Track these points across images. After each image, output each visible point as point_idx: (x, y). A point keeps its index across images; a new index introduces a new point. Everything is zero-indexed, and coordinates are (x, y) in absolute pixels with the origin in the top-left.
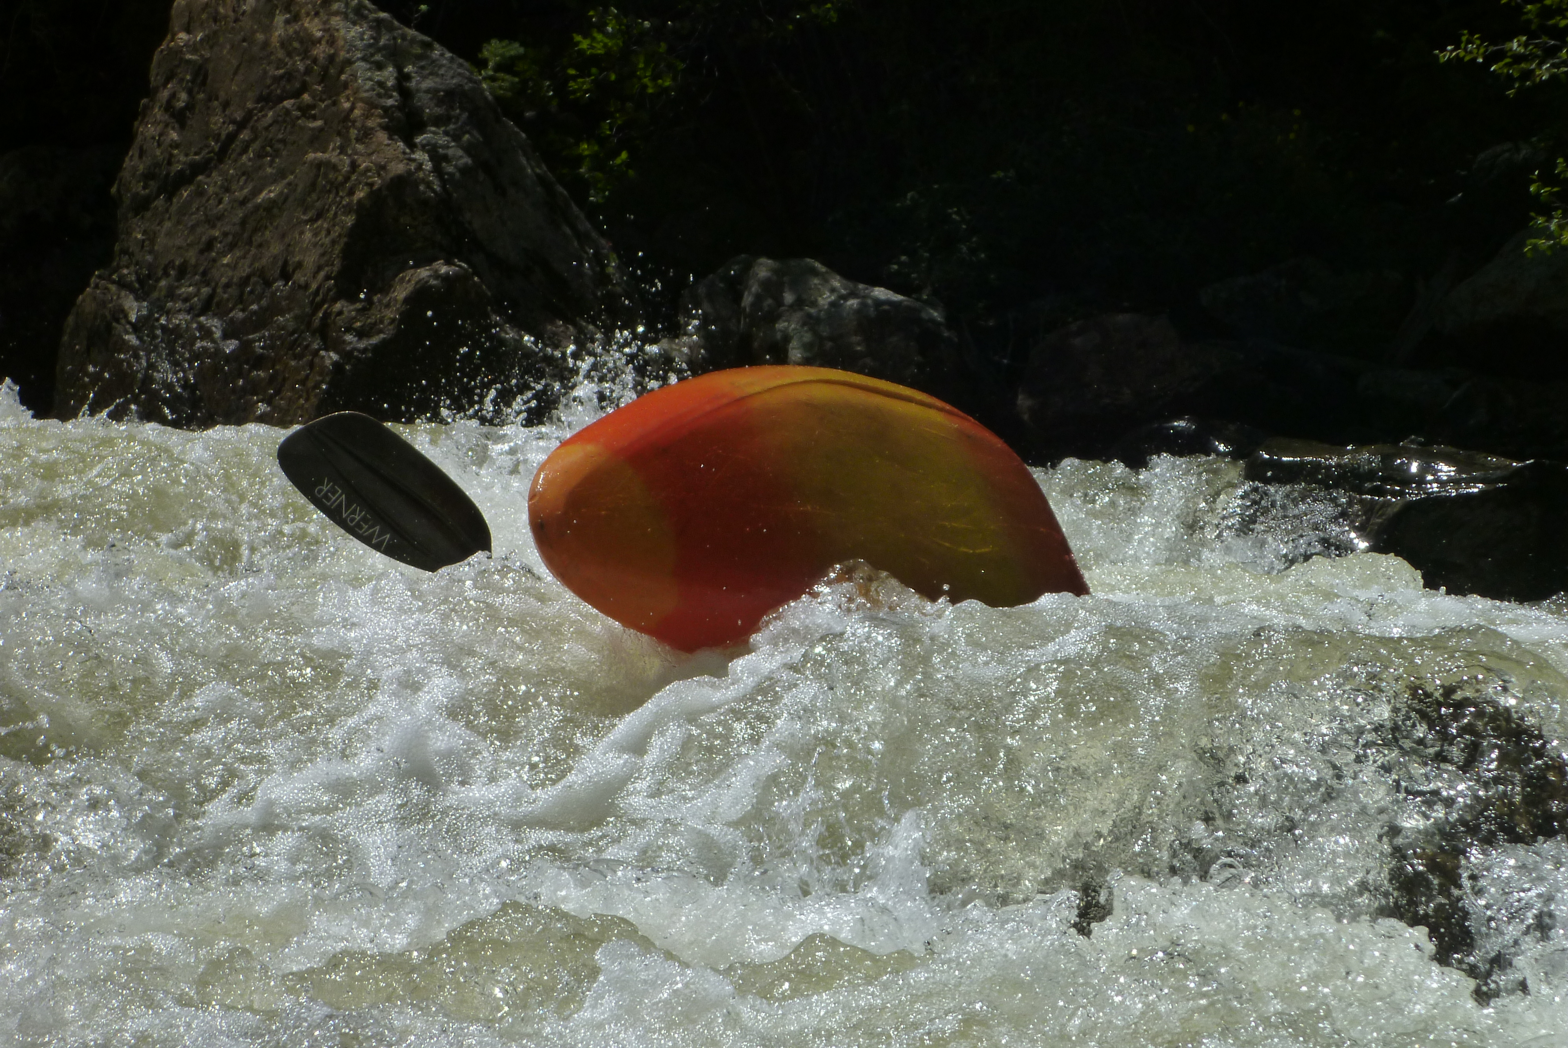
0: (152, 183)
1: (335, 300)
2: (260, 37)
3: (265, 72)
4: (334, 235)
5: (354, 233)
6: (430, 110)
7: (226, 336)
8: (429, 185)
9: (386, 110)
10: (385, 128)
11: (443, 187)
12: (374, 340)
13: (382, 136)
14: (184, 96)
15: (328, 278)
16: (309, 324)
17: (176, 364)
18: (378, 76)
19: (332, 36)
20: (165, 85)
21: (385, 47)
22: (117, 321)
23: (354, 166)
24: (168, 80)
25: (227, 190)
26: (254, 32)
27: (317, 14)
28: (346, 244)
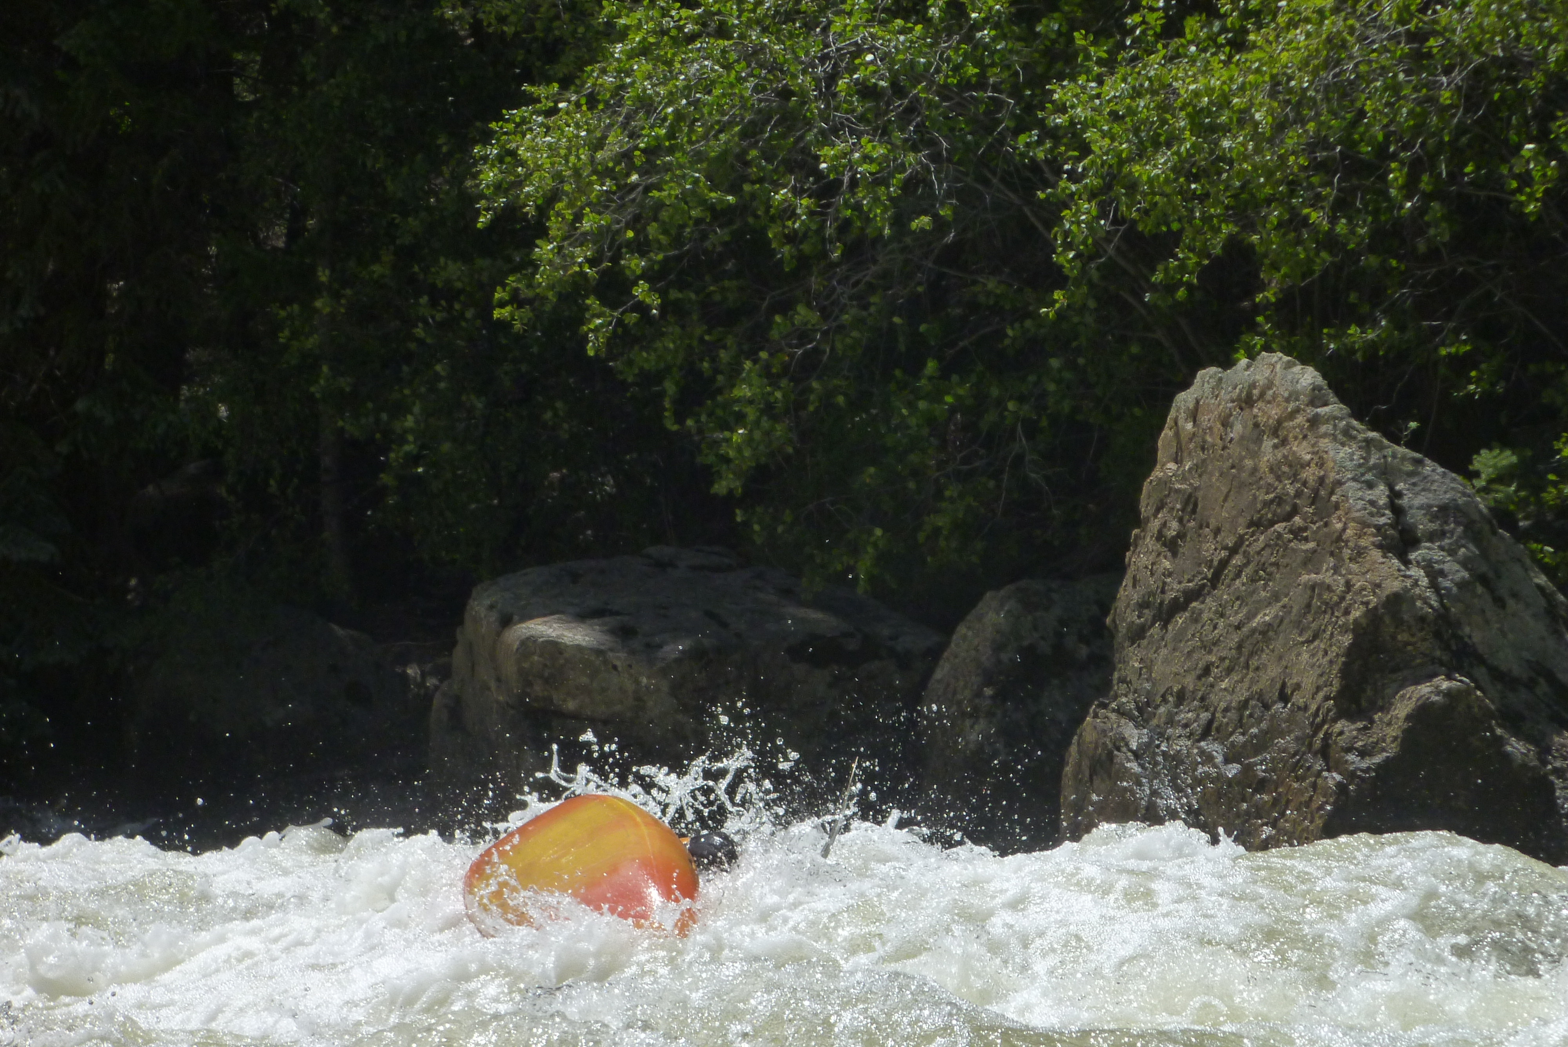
0: (1146, 611)
1: (1335, 721)
2: (1248, 463)
3: (1255, 497)
4: (1331, 655)
5: (1350, 652)
6: (1423, 525)
7: (1227, 761)
8: (1425, 601)
9: (1378, 528)
10: (1380, 546)
11: (1441, 603)
12: (1378, 759)
13: (1376, 555)
14: (1174, 525)
15: (1327, 698)
16: (1310, 745)
17: (1178, 789)
18: (1370, 495)
19: (1321, 458)
20: (1155, 516)
21: (1375, 466)
22: (1118, 749)
23: (1348, 585)
24: (1158, 510)
25: (1222, 615)
26: (1242, 459)
27: (1305, 437)
28: (1344, 663)
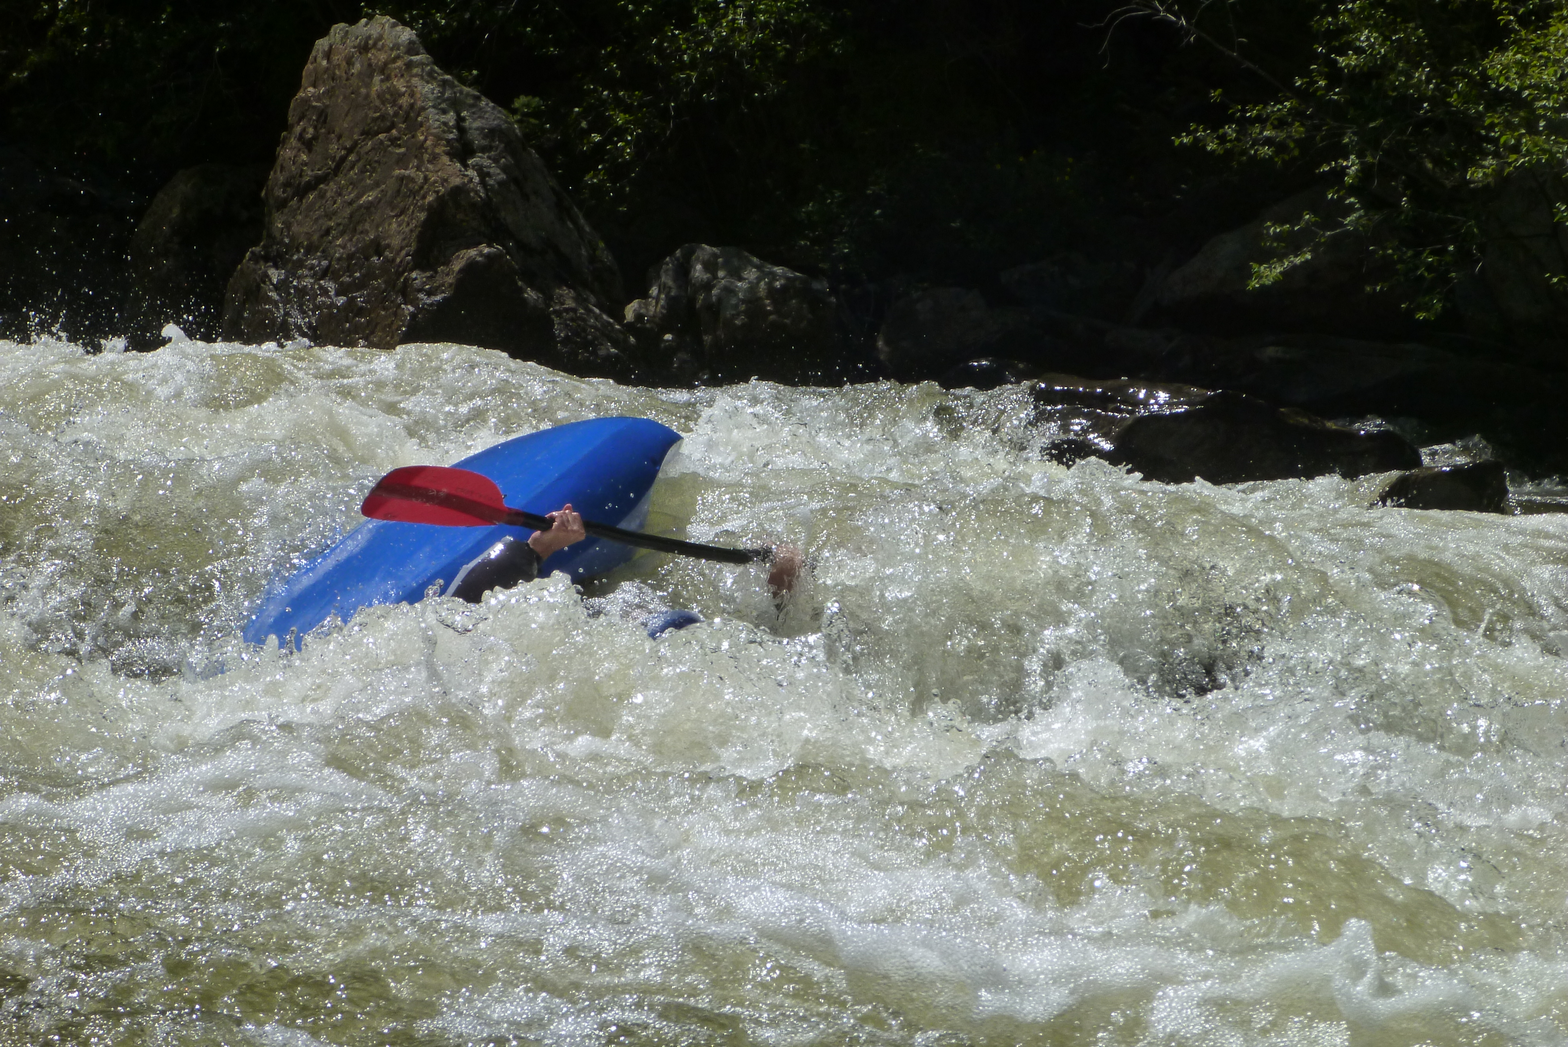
0: (289, 189)
1: (412, 270)
2: (363, 91)
3: (367, 115)
4: (412, 226)
5: (426, 224)
6: (478, 141)
7: (338, 294)
8: (477, 193)
9: (448, 141)
10: (447, 153)
11: (487, 195)
12: (438, 298)
13: (445, 159)
14: (311, 130)
15: (408, 255)
16: (394, 285)
17: (303, 312)
18: (443, 118)
19: (413, 91)
20: (298, 124)
21: (448, 99)
22: (264, 283)
23: (426, 179)
24: (300, 120)
25: (340, 194)
26: (359, 88)
27: (402, 76)
28: (420, 232)
